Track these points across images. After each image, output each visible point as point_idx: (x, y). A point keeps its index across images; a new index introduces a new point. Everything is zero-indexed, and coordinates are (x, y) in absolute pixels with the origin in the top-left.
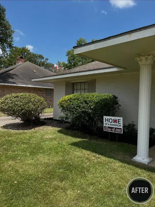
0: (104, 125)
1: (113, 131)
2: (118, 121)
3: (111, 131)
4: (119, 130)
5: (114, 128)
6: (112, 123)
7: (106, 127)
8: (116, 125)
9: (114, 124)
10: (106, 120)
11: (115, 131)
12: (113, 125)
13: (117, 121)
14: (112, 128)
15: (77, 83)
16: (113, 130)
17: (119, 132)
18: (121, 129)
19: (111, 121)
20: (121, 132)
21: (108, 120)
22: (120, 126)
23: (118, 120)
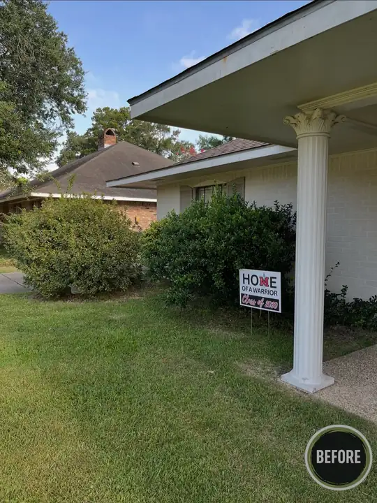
0: (241, 291)
1: (261, 306)
2: (271, 282)
3: (256, 305)
4: (273, 305)
5: (263, 300)
6: (258, 287)
7: (244, 296)
8: (266, 291)
9: (261, 288)
10: (244, 278)
11: (263, 307)
12: (259, 291)
13: (269, 281)
14: (257, 299)
15: (205, 187)
16: (260, 303)
17: (273, 309)
18: (277, 301)
19: (255, 280)
20: (278, 309)
21: (248, 279)
22: (275, 293)
23: (271, 278)
